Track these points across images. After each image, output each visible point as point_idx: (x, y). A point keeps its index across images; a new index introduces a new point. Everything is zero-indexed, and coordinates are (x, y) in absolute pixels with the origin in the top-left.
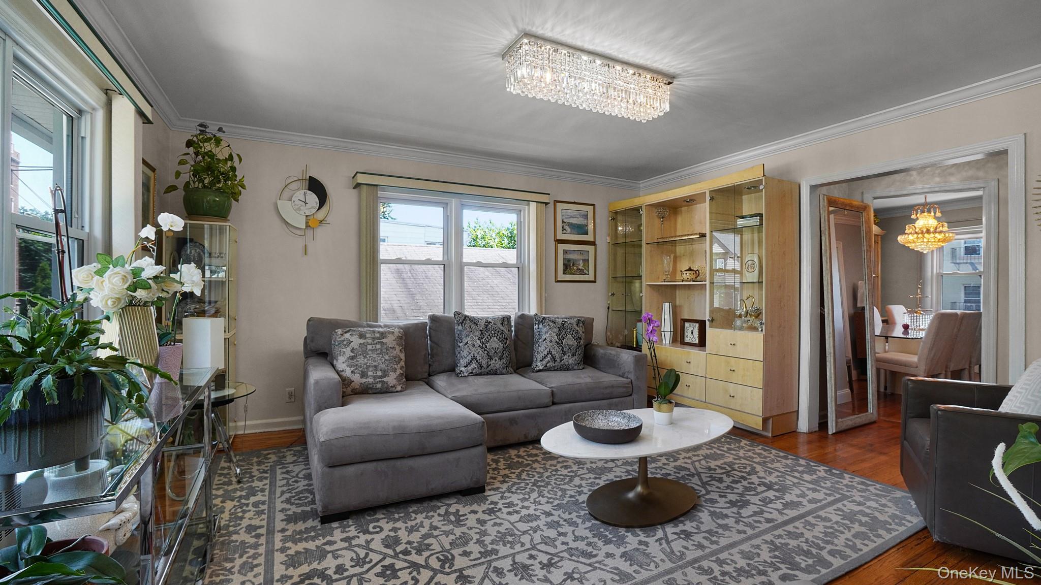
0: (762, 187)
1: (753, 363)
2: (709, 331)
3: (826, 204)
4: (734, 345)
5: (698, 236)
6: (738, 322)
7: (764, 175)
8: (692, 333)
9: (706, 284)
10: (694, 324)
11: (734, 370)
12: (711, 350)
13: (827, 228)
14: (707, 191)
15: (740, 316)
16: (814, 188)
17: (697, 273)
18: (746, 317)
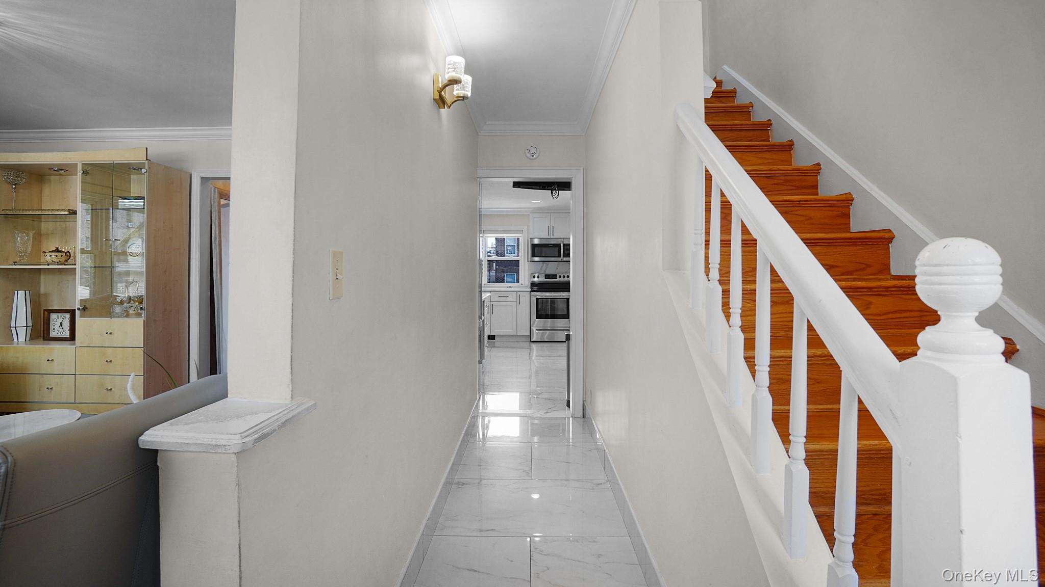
0: (144, 171)
1: (133, 350)
2: (79, 321)
3: (217, 196)
4: (111, 333)
5: (68, 213)
6: (118, 309)
7: (147, 159)
8: (61, 325)
9: (75, 268)
10: (64, 315)
11: (110, 361)
12: (81, 343)
13: (217, 218)
14: (78, 163)
15: (122, 302)
16: (204, 180)
17: (68, 255)
18: (129, 303)
